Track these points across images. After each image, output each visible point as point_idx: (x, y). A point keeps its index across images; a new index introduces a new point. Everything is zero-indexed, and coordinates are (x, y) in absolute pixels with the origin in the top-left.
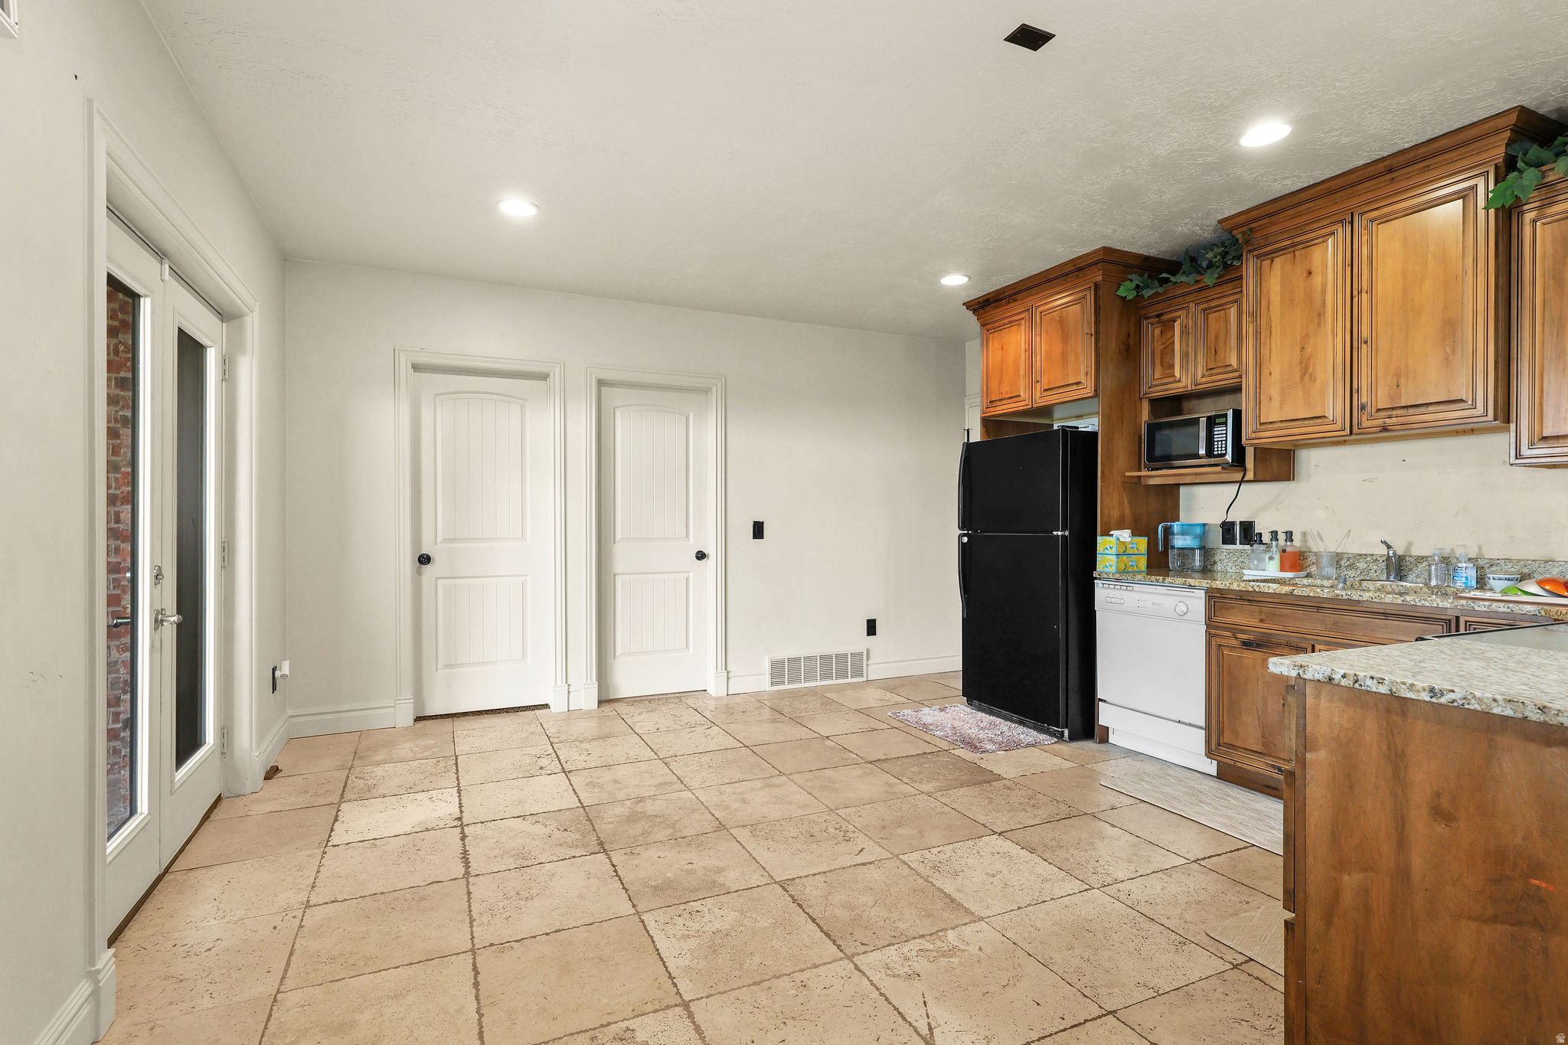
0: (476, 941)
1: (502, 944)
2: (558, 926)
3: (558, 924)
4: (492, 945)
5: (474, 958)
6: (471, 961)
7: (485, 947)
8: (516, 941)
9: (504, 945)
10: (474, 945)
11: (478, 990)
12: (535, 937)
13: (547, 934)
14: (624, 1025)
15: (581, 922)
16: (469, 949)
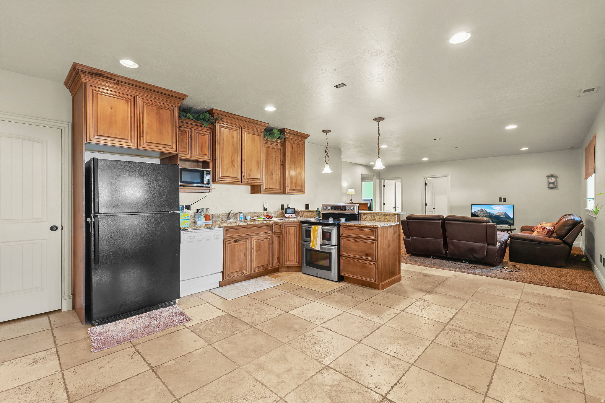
0: (483, 399)
1: (472, 390)
2: (445, 381)
3: (444, 382)
4: (477, 392)
5: (487, 392)
6: (489, 392)
7: (480, 394)
8: (465, 387)
9: (472, 389)
10: (485, 398)
11: (491, 381)
12: (457, 383)
13: (451, 381)
14: (453, 348)
15: (434, 376)
16: (487, 397)
